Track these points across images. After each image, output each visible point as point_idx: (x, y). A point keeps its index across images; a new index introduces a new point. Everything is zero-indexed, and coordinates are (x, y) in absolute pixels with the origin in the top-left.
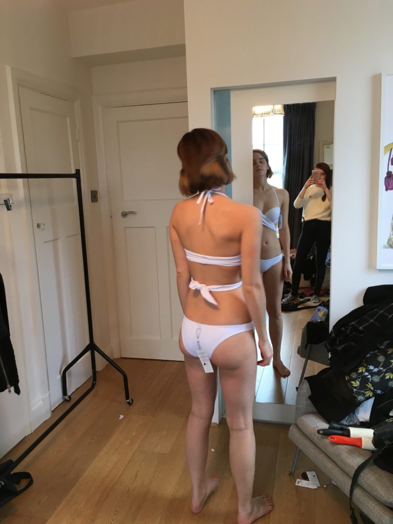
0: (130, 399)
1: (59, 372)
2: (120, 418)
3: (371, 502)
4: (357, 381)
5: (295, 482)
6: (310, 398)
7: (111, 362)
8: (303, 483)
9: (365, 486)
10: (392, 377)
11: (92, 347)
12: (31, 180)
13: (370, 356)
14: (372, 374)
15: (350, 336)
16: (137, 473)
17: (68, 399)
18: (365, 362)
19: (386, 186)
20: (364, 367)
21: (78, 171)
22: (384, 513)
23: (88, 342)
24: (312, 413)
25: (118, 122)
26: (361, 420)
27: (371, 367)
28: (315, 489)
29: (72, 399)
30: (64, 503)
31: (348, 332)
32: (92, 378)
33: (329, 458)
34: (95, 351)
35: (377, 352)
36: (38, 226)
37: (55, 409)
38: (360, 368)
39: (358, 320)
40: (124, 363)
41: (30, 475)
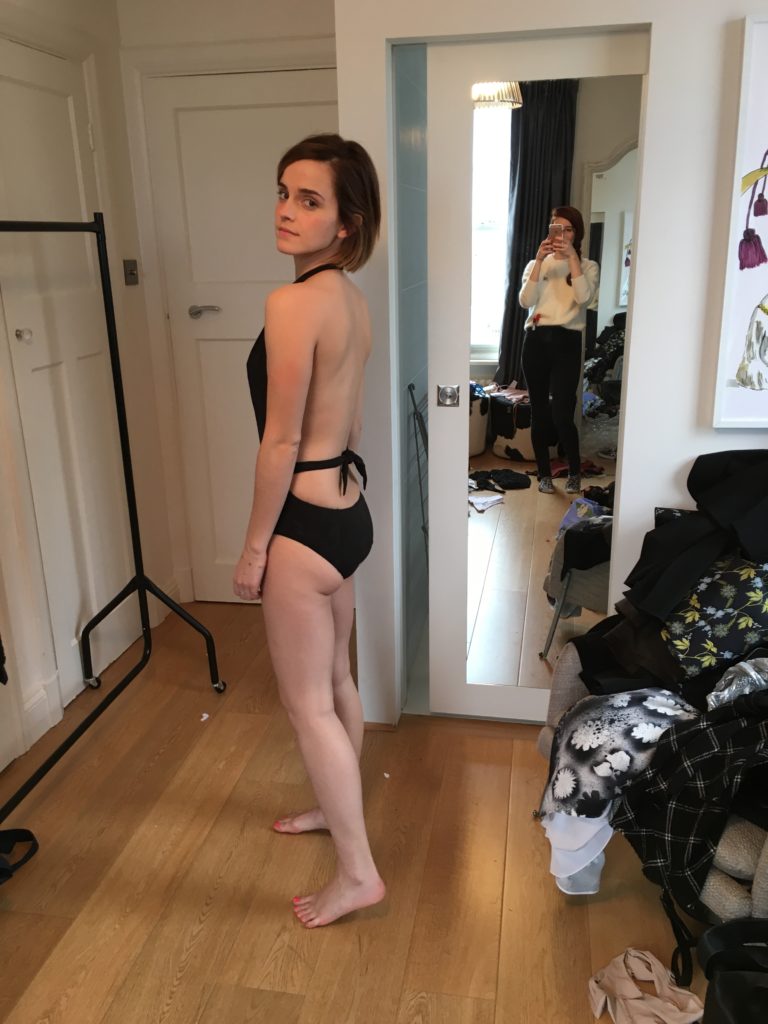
0: (220, 682)
1: (74, 634)
2: (202, 720)
4: (684, 640)
6: (582, 676)
7: (182, 612)
10: (750, 625)
11: (140, 584)
13: (707, 588)
14: (714, 622)
16: (244, 824)
17: (96, 684)
19: (741, 259)
20: (697, 610)
21: (99, 217)
23: (129, 574)
25: (177, 110)
27: (711, 610)
29: (102, 684)
32: (143, 641)
34: (148, 592)
36: (19, 335)
37: (70, 704)
38: (689, 614)
40: (195, 613)
41: (32, 835)
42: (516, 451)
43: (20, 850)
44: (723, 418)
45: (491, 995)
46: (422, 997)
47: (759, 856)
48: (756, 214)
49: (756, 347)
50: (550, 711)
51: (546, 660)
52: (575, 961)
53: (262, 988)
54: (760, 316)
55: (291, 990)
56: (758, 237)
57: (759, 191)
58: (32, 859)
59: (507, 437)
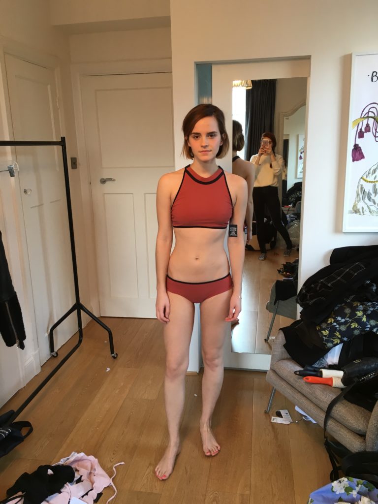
0: (115, 353)
1: (46, 331)
2: (107, 371)
3: (343, 431)
4: (326, 331)
5: (271, 419)
6: (285, 346)
7: (98, 321)
8: (278, 420)
9: (338, 417)
10: (356, 327)
11: (78, 307)
12: (18, 147)
13: (338, 309)
14: (340, 324)
15: (319, 291)
16: (129, 418)
17: (55, 355)
18: (334, 314)
19: (353, 157)
20: (333, 318)
21: (63, 139)
22: (354, 438)
23: (75, 302)
24: (287, 359)
25: (96, 90)
26: (330, 363)
27: (339, 318)
28: (288, 424)
29: (59, 355)
30: (65, 446)
31: (318, 288)
32: (78, 334)
33: (304, 396)
34: (81, 311)
35: (345, 305)
36: (25, 191)
37: (44, 364)
38: (329, 319)
39: (326, 278)
40: (104, 321)
41: (30, 424)
43: (24, 432)
44: (346, 228)
45: (247, 492)
46: (216, 494)
47: (368, 423)
48: (359, 138)
49: (361, 196)
50: (271, 362)
51: (268, 342)
52: (286, 477)
53: (142, 490)
54: (362, 182)
55: (155, 491)
56: (360, 148)
57: (360, 127)
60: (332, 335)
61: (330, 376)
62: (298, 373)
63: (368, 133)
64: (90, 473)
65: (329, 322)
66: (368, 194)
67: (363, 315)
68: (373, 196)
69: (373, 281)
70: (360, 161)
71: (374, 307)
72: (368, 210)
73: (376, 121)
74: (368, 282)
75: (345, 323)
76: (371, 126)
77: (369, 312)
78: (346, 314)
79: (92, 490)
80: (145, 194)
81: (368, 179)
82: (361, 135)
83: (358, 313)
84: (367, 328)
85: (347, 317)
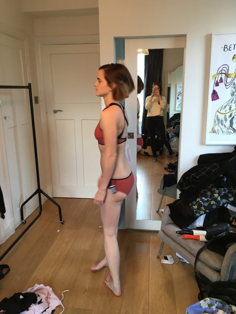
0: (62, 221)
1: (18, 207)
2: (58, 232)
3: (206, 268)
4: (196, 206)
5: (161, 261)
6: (170, 215)
7: (52, 200)
8: (165, 262)
9: (203, 260)
10: (214, 203)
11: (39, 191)
13: (203, 192)
14: (204, 202)
15: (191, 181)
17: (24, 222)
18: (200, 195)
19: (212, 98)
20: (200, 198)
21: (30, 85)
22: (213, 273)
23: (37, 188)
24: (171, 224)
25: (51, 54)
26: (198, 226)
27: (204, 198)
28: (172, 264)
29: (26, 222)
30: (31, 280)
31: (190, 179)
32: (39, 208)
33: (182, 247)
34: (41, 194)
35: (207, 190)
36: (5, 118)
37: (17, 228)
39: (195, 173)
40: (55, 200)
41: (8, 266)
42: (147, 153)
43: (4, 271)
44: (208, 142)
45: (147, 308)
46: (127, 309)
47: (222, 263)
48: (216, 86)
49: (217, 122)
50: (161, 226)
51: (159, 213)
52: (171, 298)
53: (80, 308)
54: (218, 114)
55: (88, 308)
56: (216, 92)
57: (216, 80)
58: (9, 273)
59: (144, 149)
60: (199, 208)
61: (198, 235)
62: (178, 232)
63: (221, 83)
64: (47, 297)
65: (198, 200)
66: (221, 121)
67: (218, 196)
68: (224, 123)
69: (225, 175)
70: (216, 101)
71: (225, 191)
72: (221, 131)
73: (227, 76)
74: (221, 176)
75: (208, 201)
76: (223, 79)
77: (222, 194)
78: (208, 196)
79: (48, 308)
80: (82, 120)
81: (221, 112)
82: (217, 84)
83: (215, 195)
84: (221, 204)
85: (209, 197)
